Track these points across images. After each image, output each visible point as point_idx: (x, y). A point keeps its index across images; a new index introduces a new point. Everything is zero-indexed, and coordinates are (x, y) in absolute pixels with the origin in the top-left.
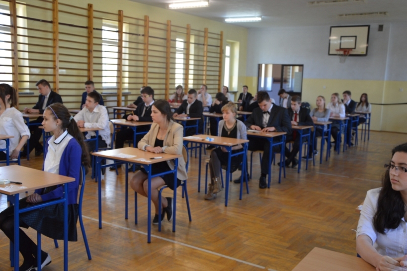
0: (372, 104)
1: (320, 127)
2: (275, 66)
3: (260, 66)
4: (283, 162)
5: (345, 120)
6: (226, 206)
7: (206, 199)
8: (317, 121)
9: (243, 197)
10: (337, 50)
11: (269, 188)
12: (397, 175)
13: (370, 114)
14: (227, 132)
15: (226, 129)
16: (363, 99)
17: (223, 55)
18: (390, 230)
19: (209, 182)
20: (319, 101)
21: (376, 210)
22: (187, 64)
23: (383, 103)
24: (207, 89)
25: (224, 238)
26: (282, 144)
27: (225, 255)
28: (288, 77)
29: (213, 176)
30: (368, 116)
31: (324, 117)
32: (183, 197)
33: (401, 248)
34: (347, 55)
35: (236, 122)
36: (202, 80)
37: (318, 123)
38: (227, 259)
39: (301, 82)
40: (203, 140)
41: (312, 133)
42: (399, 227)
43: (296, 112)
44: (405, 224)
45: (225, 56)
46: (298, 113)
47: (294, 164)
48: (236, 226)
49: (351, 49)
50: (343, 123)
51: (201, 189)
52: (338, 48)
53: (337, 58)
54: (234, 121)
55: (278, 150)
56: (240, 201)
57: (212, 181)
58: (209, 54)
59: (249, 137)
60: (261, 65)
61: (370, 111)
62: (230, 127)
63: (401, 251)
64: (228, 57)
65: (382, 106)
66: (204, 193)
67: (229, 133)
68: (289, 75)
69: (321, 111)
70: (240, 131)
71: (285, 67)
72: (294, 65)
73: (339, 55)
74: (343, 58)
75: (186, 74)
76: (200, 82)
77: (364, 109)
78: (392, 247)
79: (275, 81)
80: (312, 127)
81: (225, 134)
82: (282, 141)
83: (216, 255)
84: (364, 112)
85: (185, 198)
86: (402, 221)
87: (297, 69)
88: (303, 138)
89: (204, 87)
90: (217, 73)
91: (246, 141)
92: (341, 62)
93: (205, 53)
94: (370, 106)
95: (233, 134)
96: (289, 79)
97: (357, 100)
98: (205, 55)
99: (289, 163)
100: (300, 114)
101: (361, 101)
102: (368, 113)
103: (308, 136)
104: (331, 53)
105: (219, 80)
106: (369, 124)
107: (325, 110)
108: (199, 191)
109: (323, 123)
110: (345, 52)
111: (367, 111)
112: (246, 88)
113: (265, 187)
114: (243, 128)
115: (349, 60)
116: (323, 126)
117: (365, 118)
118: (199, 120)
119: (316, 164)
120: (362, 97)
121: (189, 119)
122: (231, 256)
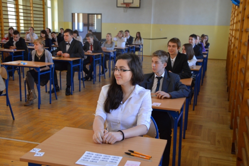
0: (143, 39)
1: (108, 54)
2: (84, 14)
3: (73, 15)
4: (84, 78)
5: (126, 49)
6: (39, 108)
7: (25, 106)
8: (106, 50)
9: (52, 102)
10: (122, 4)
11: (72, 95)
12: (119, 74)
13: (142, 45)
14: (38, 58)
15: (37, 56)
16: (138, 35)
17: (45, 6)
18: (113, 110)
19: (27, 93)
20: (108, 37)
21: (106, 99)
22: (17, 12)
23: (151, 38)
24: (33, 30)
25: (33, 130)
26: (80, 65)
27: (31, 141)
28: (94, 22)
29: (29, 89)
30: (141, 46)
31: (111, 47)
32: (7, 105)
33: (119, 120)
34: (128, 8)
35: (44, 51)
36: (31, 24)
37: (107, 51)
38: (32, 144)
39: (100, 25)
40: (19, 64)
41: (103, 57)
42: (119, 108)
43: (91, 44)
44: (122, 105)
45: (48, 7)
46: (92, 44)
47: (92, 78)
48: (43, 122)
49: (130, 3)
50: (125, 50)
51: (22, 99)
52: (123, 3)
53: (122, 9)
54: (42, 50)
55: (78, 69)
56: (50, 105)
57: (29, 92)
58: (34, 5)
59: (54, 61)
60: (75, 14)
61: (143, 43)
62: (40, 54)
63: (119, 122)
64: (49, 8)
65: (151, 40)
66: (25, 101)
67: (39, 58)
68: (95, 21)
69: (109, 43)
70: (47, 57)
71: (90, 15)
72: (97, 14)
73: (123, 7)
74: (125, 9)
75: (18, 19)
76: (29, 25)
77: (138, 42)
78: (114, 121)
79: (84, 25)
80: (102, 53)
81: (37, 60)
82: (80, 63)
83: (24, 142)
84: (139, 44)
85: (9, 106)
86: (121, 103)
87: (99, 17)
88: (95, 61)
89: (32, 29)
90: (42, 19)
91: (52, 63)
92: (124, 12)
93: (31, 4)
94: (143, 40)
95: (43, 59)
96: (95, 24)
97: (134, 36)
98: (31, 6)
99: (89, 78)
100: (93, 45)
101: (137, 37)
102: (141, 44)
103: (100, 59)
104: (118, 6)
105: (44, 24)
106: (142, 51)
107: (112, 43)
108: (21, 100)
109: (110, 51)
110: (127, 5)
111: (141, 43)
112: (62, 30)
113: (69, 95)
114: (49, 55)
115: (130, 11)
116: (110, 53)
117: (139, 47)
118: (24, 51)
119: (106, 78)
120: (137, 34)
121: (16, 50)
122: (35, 142)
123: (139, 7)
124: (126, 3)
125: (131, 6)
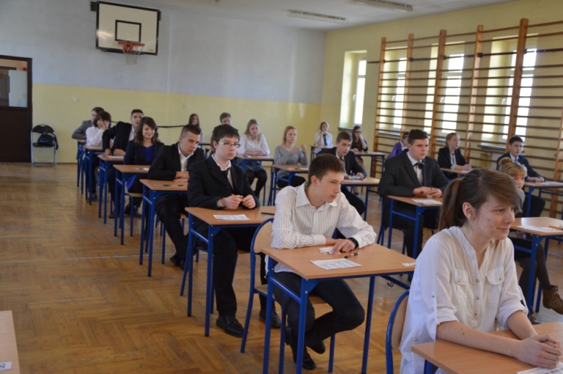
123: (156, 54)
124: (120, 42)
125: (135, 49)
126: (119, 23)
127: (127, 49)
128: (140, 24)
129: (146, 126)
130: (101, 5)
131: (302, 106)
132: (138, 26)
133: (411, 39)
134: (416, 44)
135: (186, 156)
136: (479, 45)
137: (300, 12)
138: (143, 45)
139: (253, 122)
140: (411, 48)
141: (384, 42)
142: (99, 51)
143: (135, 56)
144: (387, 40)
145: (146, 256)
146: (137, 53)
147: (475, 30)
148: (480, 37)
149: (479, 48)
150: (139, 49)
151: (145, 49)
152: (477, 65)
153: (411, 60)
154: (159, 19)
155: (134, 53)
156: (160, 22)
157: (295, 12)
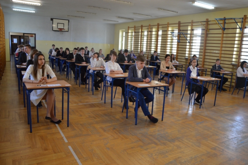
123: (68, 31)
124: (59, 28)
125: (63, 30)
126: (58, 24)
127: (61, 30)
128: (64, 24)
129: (67, 50)
130: (54, 19)
131: (109, 45)
132: (63, 24)
133: (135, 27)
134: (136, 28)
135: (75, 55)
136: (149, 29)
137: (106, 20)
138: (65, 29)
139: (93, 48)
140: (135, 29)
141: (129, 27)
142: (53, 31)
143: (62, 32)
144: (130, 27)
145: (67, 77)
146: (63, 31)
147: (148, 25)
148: (150, 27)
149: (150, 30)
150: (64, 30)
151: (65, 30)
152: (149, 34)
153: (135, 32)
154: (69, 22)
155: (62, 31)
156: (69, 23)
157: (105, 20)
